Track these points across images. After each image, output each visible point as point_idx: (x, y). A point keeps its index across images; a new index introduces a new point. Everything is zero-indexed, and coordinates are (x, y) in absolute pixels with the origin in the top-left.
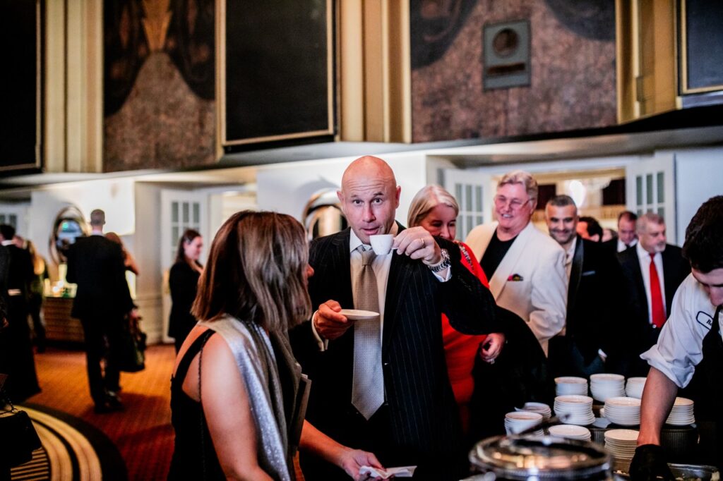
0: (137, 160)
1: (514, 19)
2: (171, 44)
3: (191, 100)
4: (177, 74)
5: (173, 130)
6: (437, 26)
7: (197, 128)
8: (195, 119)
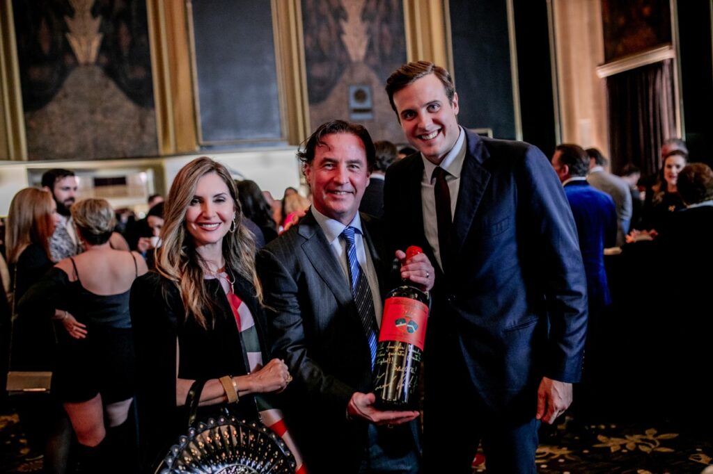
0: (71, 150)
1: (364, 83)
2: (104, 60)
3: (129, 106)
4: (112, 85)
5: (112, 128)
6: (322, 82)
7: (138, 129)
8: (136, 121)
